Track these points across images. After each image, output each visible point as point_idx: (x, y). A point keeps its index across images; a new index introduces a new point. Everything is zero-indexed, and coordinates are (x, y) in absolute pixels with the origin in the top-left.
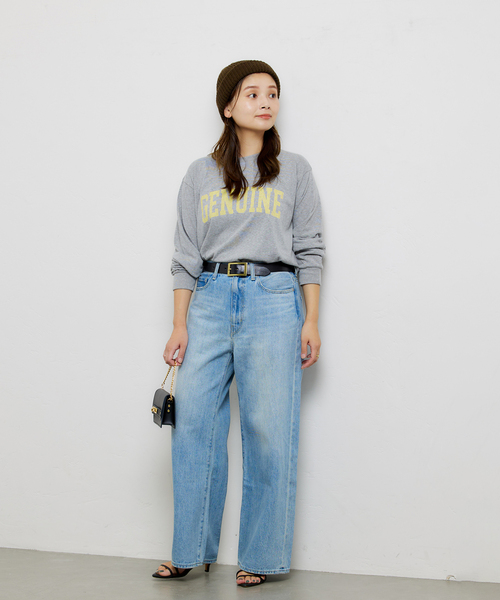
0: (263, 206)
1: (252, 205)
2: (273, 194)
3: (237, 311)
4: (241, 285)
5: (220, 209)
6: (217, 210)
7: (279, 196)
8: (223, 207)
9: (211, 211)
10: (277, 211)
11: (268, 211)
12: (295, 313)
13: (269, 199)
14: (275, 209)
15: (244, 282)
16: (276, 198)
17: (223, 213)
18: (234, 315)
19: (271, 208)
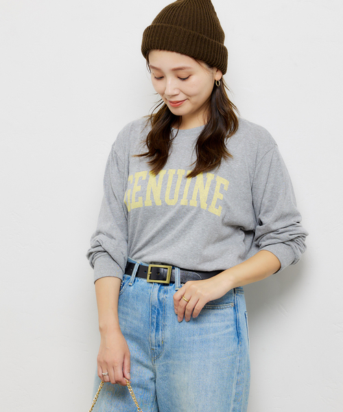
0: (198, 199)
1: (185, 196)
2: (214, 182)
3: (157, 329)
4: (162, 296)
5: (144, 197)
6: (140, 198)
7: (222, 186)
8: (148, 194)
9: (133, 200)
10: (217, 206)
11: (204, 206)
12: (234, 336)
13: (207, 188)
14: (214, 203)
15: (166, 292)
16: (218, 188)
17: (148, 203)
18: (153, 335)
19: (209, 201)
